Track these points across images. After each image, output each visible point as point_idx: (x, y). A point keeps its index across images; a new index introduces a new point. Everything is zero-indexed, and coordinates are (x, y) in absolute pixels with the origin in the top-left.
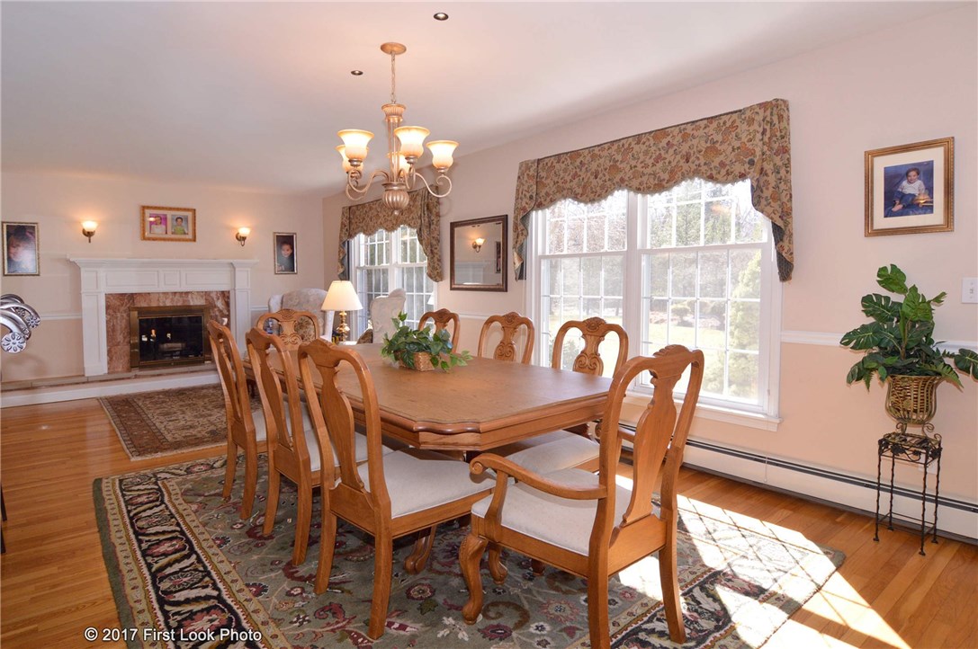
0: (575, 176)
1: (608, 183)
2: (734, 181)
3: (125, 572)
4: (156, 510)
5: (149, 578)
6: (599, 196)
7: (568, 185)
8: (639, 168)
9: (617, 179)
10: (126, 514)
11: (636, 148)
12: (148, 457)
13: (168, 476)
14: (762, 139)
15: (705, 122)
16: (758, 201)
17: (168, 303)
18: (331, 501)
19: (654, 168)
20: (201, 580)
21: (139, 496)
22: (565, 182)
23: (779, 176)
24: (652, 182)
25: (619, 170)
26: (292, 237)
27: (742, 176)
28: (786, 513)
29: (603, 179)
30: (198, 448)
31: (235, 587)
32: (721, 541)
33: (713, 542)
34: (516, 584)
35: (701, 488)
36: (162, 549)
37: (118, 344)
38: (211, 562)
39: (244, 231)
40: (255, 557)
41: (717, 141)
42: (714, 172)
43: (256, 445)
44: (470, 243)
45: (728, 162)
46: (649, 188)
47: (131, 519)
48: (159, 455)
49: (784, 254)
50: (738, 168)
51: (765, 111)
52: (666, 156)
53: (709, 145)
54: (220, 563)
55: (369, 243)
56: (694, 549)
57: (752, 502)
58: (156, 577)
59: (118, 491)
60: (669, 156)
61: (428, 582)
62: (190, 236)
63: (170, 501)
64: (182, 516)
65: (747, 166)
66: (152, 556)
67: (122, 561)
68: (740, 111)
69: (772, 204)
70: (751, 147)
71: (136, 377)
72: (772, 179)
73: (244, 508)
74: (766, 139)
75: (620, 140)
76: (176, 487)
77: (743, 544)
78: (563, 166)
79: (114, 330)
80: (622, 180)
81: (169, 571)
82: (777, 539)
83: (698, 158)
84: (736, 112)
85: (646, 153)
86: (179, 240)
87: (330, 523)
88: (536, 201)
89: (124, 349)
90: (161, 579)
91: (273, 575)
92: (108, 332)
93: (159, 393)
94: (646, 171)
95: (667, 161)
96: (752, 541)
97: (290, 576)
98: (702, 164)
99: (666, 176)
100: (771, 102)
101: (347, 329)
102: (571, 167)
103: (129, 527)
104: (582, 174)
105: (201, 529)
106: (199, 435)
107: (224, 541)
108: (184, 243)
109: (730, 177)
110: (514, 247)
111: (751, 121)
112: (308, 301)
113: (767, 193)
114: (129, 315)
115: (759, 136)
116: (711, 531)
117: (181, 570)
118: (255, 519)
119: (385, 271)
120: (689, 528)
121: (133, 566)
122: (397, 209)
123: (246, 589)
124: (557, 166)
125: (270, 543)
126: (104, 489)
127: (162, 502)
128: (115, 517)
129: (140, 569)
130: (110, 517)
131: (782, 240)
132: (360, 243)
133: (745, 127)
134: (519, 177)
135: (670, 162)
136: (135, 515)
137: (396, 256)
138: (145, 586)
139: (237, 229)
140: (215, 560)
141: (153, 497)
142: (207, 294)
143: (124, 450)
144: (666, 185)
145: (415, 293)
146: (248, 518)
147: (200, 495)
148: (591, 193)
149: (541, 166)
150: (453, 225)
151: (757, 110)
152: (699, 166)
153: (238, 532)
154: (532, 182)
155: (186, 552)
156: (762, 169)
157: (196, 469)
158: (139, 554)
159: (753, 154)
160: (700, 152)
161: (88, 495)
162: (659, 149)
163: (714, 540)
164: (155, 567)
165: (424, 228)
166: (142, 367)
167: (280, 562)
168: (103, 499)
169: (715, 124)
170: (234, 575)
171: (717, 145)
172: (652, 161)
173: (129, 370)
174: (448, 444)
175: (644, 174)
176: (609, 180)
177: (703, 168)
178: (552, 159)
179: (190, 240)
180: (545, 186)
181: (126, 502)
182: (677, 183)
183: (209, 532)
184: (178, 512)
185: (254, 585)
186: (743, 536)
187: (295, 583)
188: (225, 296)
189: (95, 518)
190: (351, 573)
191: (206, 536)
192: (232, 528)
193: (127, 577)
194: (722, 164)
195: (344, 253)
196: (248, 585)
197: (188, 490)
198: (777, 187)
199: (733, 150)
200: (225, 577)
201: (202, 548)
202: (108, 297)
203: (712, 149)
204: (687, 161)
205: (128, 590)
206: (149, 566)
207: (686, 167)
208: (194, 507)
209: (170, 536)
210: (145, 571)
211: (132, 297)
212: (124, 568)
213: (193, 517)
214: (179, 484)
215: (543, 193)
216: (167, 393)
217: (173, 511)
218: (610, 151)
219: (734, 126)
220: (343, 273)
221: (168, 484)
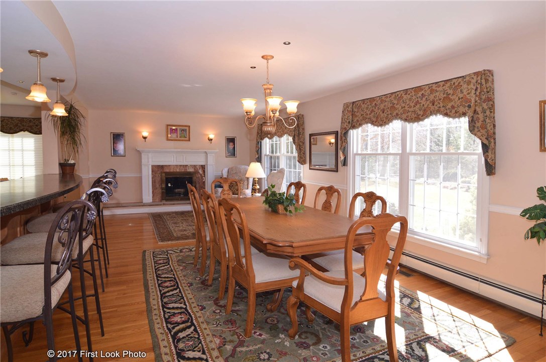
0: (372, 111)
1: (390, 116)
2: (459, 117)
3: (151, 292)
4: (166, 267)
5: (160, 296)
6: (385, 123)
7: (368, 117)
8: (406, 108)
9: (395, 114)
10: (154, 268)
11: (405, 97)
12: (165, 243)
13: (172, 252)
14: (475, 93)
15: (443, 83)
16: (472, 128)
17: (178, 170)
18: (233, 272)
19: (415, 108)
20: (180, 300)
21: (160, 260)
22: (367, 115)
23: (485, 115)
24: (414, 116)
25: (396, 109)
26: (234, 139)
27: (464, 114)
28: (488, 312)
29: (387, 113)
30: (186, 241)
31: (193, 305)
32: (439, 321)
33: (434, 321)
34: (319, 325)
35: (440, 291)
36: (166, 284)
37: (157, 189)
38: (185, 293)
39: (212, 136)
40: (203, 294)
41: (450, 94)
42: (448, 111)
43: (206, 242)
44: (328, 142)
45: (456, 106)
46: (412, 119)
47: (156, 270)
48: (170, 242)
49: (488, 160)
50: (462, 109)
51: (477, 77)
52: (421, 101)
53: (445, 96)
54: (188, 294)
55: (271, 143)
56: (422, 323)
57: (469, 303)
58: (163, 296)
59: (152, 257)
60: (423, 102)
61: (276, 317)
62: (187, 139)
63: (172, 264)
64: (176, 271)
65: (467, 108)
66: (162, 287)
67: (150, 287)
68: (463, 77)
69: (481, 131)
70: (469, 98)
71: (164, 204)
72: (481, 116)
73: (202, 270)
74: (478, 93)
75: (396, 92)
76: (175, 258)
77: (452, 324)
78: (366, 106)
79: (155, 182)
80: (397, 114)
81: (167, 294)
82: (475, 325)
83: (439, 103)
84: (461, 77)
85: (410, 100)
86: (183, 140)
87: (232, 282)
88: (352, 124)
89: (159, 191)
90: (164, 298)
91: (209, 302)
92: (152, 183)
93: (173, 213)
94: (410, 110)
95: (422, 104)
96: (457, 324)
97: (216, 304)
98: (441, 107)
99: (421, 113)
100: (481, 72)
101: (258, 187)
102: (370, 106)
103: (154, 273)
104: (376, 110)
105: (183, 278)
106: (188, 235)
107: (191, 284)
108: (185, 142)
109: (457, 114)
110: (340, 149)
111: (469, 83)
112: (240, 172)
113: (478, 124)
114: (161, 175)
115: (473, 91)
116: (435, 315)
117: (173, 295)
118: (206, 277)
119: (278, 158)
120: (422, 312)
121: (154, 290)
122: (269, 134)
123: (197, 307)
124: (363, 106)
125: (210, 288)
126: (147, 255)
127: (169, 264)
128: (150, 268)
129: (157, 292)
130: (148, 268)
131: (487, 152)
132: (267, 143)
133: (465, 86)
134: (343, 111)
135: (423, 105)
136: (158, 268)
137: (284, 150)
138: (158, 299)
139: (207, 135)
140: (187, 292)
141: (165, 261)
142: (195, 166)
143: (156, 238)
144: (421, 118)
145: (292, 170)
146: (203, 276)
147: (184, 263)
148: (381, 121)
149: (354, 106)
150: (311, 135)
151: (473, 76)
152: (440, 107)
153: (198, 281)
154: (350, 114)
155: (175, 287)
156: (475, 110)
157: (184, 251)
158: (157, 285)
159: (470, 102)
160: (440, 99)
161: (140, 257)
162: (418, 98)
163: (435, 320)
164: (163, 292)
165: (296, 137)
166: (167, 200)
167: (213, 297)
168: (146, 260)
169: (448, 84)
170: (193, 300)
171: (450, 96)
172: (413, 104)
173: (161, 201)
174: (280, 251)
175: (409, 112)
176: (390, 114)
177: (442, 109)
178: (360, 102)
179: (187, 141)
180: (356, 116)
181: (154, 262)
182: (427, 117)
183: (186, 280)
184: (174, 269)
185: (201, 306)
186: (454, 321)
187: (218, 307)
188: (203, 167)
189: (142, 267)
190: (243, 307)
191: (184, 281)
192: (195, 279)
193: (152, 294)
194: (453, 107)
195: (258, 147)
196: (198, 305)
197: (179, 260)
198: (484, 121)
199: (459, 99)
200: (189, 300)
201: (182, 286)
202: (153, 166)
203: (447, 98)
204: (433, 105)
205: (151, 300)
206: (160, 291)
207: (432, 108)
208: (181, 268)
209: (170, 279)
210: (159, 293)
211: (162, 167)
212: (151, 290)
213: (180, 272)
214: (176, 256)
215: (355, 120)
216: (177, 213)
217: (173, 268)
218: (390, 98)
219: (459, 85)
220: (258, 157)
221: (172, 256)
